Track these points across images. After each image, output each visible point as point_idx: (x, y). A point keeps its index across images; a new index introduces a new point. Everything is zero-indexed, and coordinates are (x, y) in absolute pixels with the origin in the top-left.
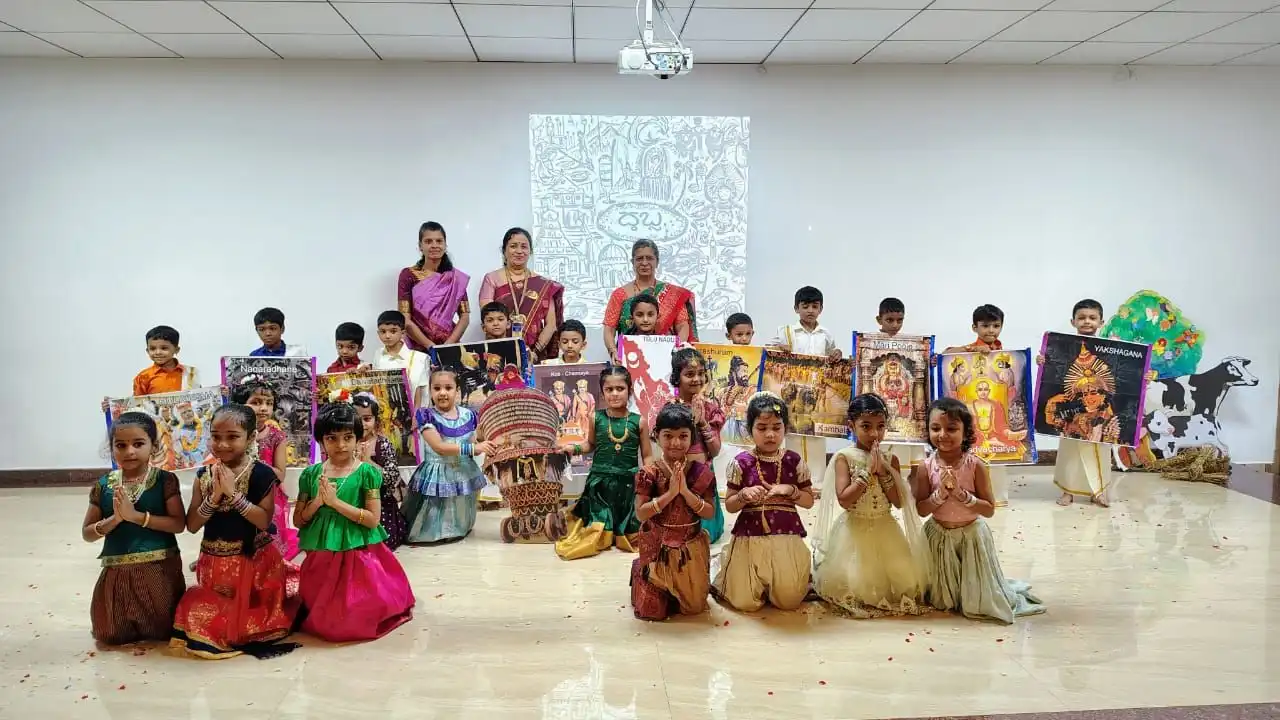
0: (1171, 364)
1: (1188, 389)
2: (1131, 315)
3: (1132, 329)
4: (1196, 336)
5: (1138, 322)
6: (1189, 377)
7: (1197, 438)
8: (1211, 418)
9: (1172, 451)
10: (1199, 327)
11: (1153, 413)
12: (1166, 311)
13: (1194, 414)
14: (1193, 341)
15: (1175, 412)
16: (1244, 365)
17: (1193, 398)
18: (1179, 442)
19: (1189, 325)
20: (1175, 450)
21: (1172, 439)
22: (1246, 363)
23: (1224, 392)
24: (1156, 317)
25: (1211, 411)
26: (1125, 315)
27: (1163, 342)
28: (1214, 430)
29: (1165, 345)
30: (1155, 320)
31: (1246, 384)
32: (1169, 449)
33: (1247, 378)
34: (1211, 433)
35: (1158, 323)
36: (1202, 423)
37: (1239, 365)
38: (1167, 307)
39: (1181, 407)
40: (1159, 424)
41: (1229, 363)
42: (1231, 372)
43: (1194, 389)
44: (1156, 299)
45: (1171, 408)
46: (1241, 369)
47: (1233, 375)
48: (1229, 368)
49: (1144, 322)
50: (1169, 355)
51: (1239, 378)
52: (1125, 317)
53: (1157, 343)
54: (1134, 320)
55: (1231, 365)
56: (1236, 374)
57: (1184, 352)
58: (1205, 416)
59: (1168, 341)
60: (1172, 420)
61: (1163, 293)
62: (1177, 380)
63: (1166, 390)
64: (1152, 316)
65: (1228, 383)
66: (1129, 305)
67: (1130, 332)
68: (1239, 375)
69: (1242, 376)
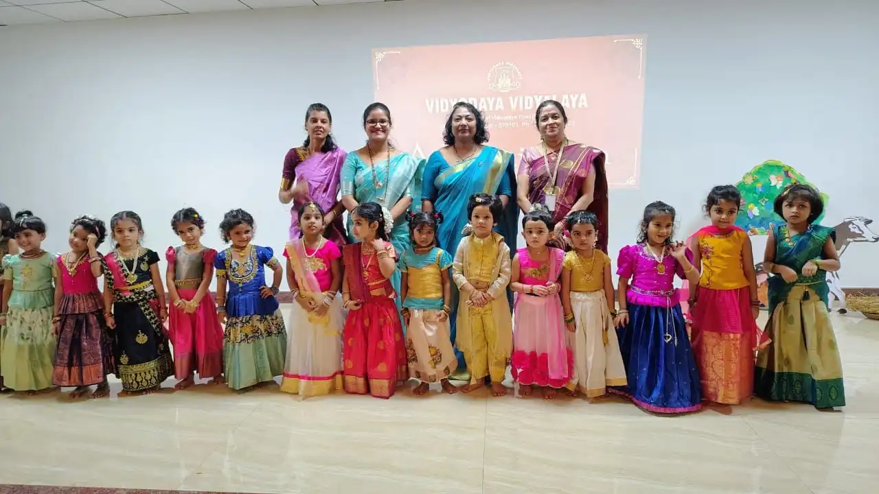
2: (756, 181)
3: (756, 193)
5: (763, 187)
12: (789, 177)
16: (865, 225)
22: (868, 222)
23: (844, 246)
24: (781, 182)
26: (749, 181)
28: (833, 279)
30: (779, 185)
31: (867, 241)
33: (868, 235)
34: (830, 281)
37: (861, 224)
38: (790, 173)
41: (851, 222)
42: (852, 230)
44: (779, 167)
46: (863, 228)
47: (854, 232)
49: (768, 187)
51: (860, 235)
52: (750, 183)
54: (759, 185)
55: (853, 224)
56: (857, 231)
61: (786, 162)
64: (777, 182)
66: (754, 173)
67: (755, 195)
68: (860, 232)
69: (863, 233)
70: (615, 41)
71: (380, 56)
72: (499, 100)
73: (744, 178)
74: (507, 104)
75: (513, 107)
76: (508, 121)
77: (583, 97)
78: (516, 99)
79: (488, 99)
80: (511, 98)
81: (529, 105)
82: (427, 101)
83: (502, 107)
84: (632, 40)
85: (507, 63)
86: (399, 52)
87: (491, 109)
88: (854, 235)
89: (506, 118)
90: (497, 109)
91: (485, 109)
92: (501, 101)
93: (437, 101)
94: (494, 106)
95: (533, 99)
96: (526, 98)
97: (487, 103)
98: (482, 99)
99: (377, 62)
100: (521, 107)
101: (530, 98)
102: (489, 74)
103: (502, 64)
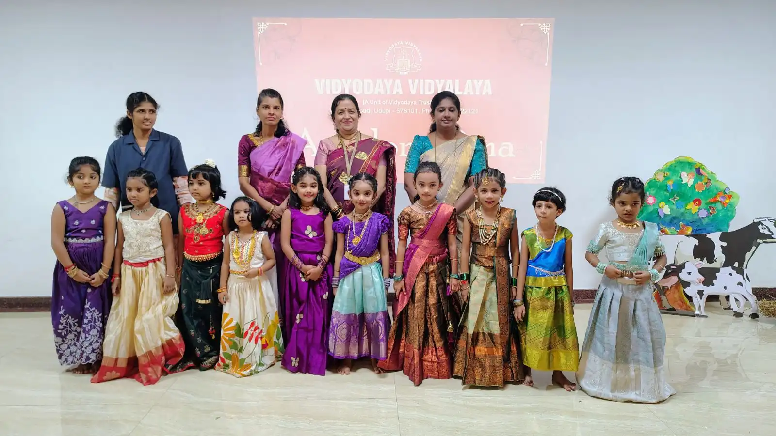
0: (705, 221)
1: (719, 244)
2: (667, 178)
3: (667, 190)
4: (730, 197)
5: (673, 185)
6: (720, 233)
7: (725, 288)
8: (740, 271)
9: (701, 298)
10: (734, 189)
11: (685, 263)
12: (702, 175)
13: (723, 267)
14: (727, 201)
15: (705, 264)
16: (774, 226)
17: (723, 252)
18: (709, 291)
19: (723, 188)
20: (705, 297)
21: (702, 287)
23: (754, 248)
24: (693, 180)
25: (741, 265)
26: (661, 178)
27: (697, 201)
28: (743, 282)
29: (699, 204)
30: (691, 182)
32: (698, 296)
34: (740, 284)
35: (693, 186)
36: (731, 274)
37: (770, 225)
38: (702, 171)
39: (711, 260)
40: (690, 273)
41: (760, 223)
42: (762, 231)
43: (725, 244)
44: (691, 164)
45: (702, 260)
46: (772, 228)
47: (764, 233)
48: (760, 227)
49: (679, 185)
50: (703, 213)
51: (770, 237)
52: (661, 181)
53: (692, 203)
54: (670, 183)
55: (763, 225)
56: (767, 232)
57: (719, 211)
58: (734, 268)
59: (703, 202)
60: (701, 271)
61: (697, 159)
62: (709, 236)
63: (697, 244)
64: (688, 179)
65: (758, 241)
66: (665, 170)
67: (665, 193)
68: (771, 234)
69: (773, 234)
70: (522, 25)
71: (262, 27)
72: (398, 82)
73: (655, 175)
74: (405, 87)
75: (413, 92)
76: (407, 107)
77: (488, 82)
78: (416, 81)
79: (386, 81)
80: (410, 81)
81: (430, 90)
82: (317, 81)
83: (400, 90)
84: (540, 25)
85: (407, 43)
86: (286, 24)
87: (388, 93)
88: (764, 236)
89: (405, 103)
90: (394, 93)
91: (382, 93)
92: (400, 85)
93: (328, 81)
94: (392, 91)
95: (435, 83)
96: (428, 81)
97: (384, 86)
98: (379, 81)
99: (259, 33)
100: (421, 92)
101: (432, 82)
102: (387, 54)
103: (402, 43)
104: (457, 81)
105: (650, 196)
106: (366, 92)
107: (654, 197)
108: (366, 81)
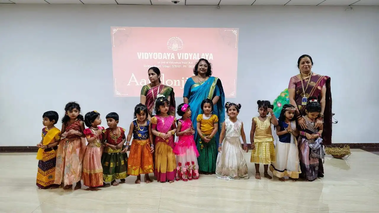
70: (225, 31)
71: (115, 30)
72: (173, 54)
73: (281, 94)
74: (176, 57)
75: (179, 58)
76: (177, 64)
77: (211, 55)
79: (167, 54)
80: (178, 54)
81: (186, 58)
82: (138, 53)
83: (174, 58)
84: (233, 31)
85: (176, 37)
86: (125, 29)
87: (169, 58)
89: (176, 63)
90: (171, 59)
91: (166, 59)
92: (173, 55)
93: (143, 53)
94: (170, 57)
95: (189, 55)
96: (185, 54)
97: (167, 55)
98: (165, 54)
99: (113, 33)
100: (183, 58)
101: (187, 54)
102: (168, 42)
103: (174, 37)
104: (198, 54)
105: (279, 103)
106: (159, 58)
107: (280, 104)
108: (159, 54)
